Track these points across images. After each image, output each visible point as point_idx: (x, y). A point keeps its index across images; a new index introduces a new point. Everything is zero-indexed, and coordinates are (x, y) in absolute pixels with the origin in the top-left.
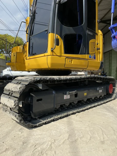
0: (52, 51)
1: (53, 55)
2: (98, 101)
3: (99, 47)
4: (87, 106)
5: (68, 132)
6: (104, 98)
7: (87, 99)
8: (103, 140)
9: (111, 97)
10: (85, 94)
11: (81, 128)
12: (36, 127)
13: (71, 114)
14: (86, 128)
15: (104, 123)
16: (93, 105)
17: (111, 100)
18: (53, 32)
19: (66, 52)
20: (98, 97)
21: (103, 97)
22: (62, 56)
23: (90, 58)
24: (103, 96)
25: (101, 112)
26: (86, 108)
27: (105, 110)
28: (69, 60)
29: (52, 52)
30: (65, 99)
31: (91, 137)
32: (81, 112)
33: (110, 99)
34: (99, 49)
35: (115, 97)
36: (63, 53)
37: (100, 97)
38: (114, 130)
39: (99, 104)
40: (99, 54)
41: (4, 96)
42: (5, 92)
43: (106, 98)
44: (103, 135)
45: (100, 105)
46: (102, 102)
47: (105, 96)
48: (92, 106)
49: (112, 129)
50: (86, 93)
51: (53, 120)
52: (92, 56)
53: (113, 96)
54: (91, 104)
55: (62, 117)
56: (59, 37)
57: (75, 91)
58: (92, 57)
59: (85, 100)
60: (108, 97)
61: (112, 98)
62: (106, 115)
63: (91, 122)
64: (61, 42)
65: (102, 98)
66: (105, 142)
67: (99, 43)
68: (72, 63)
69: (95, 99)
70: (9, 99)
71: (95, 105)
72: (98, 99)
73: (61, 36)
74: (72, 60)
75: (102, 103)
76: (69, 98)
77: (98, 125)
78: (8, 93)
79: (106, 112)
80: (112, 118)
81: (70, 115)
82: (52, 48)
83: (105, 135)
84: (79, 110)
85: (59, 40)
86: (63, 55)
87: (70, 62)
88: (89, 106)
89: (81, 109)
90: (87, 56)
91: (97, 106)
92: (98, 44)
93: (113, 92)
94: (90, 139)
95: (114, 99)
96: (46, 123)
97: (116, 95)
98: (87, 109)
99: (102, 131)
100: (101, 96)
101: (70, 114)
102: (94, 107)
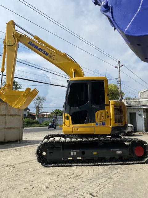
10: (95, 153)
22: (71, 126)
23: (97, 125)
28: (75, 129)
29: (64, 124)
30: (71, 154)
34: (110, 117)
64: (70, 118)
73: (70, 114)
76: (76, 154)
87: (77, 129)
90: (93, 124)
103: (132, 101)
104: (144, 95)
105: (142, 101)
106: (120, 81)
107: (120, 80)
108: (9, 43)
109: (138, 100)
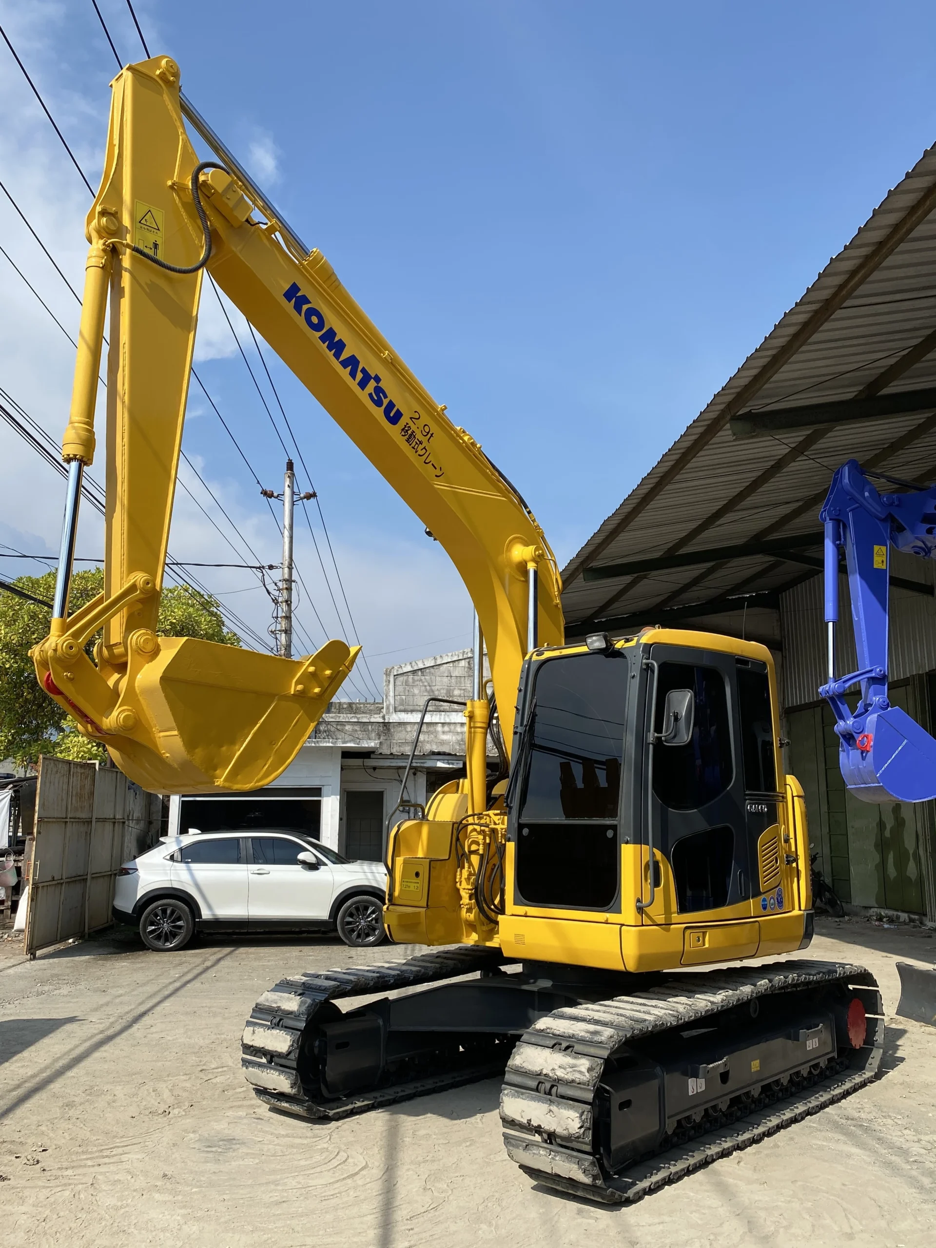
0: (640, 910)
1: (643, 925)
2: (805, 1088)
3: (793, 849)
4: (765, 1117)
5: (738, 1215)
6: (828, 1073)
7: (762, 1087)
8: (849, 1231)
9: (861, 1068)
10: (755, 1065)
11: (776, 1204)
12: (628, 1202)
13: (717, 1153)
14: (789, 1202)
15: (844, 1185)
16: (788, 1115)
17: (863, 1085)
18: (639, 839)
19: (683, 908)
20: (805, 1073)
21: (827, 1068)
22: (673, 922)
23: (765, 908)
24: (823, 1062)
25: (825, 1144)
26: (761, 1129)
27: (842, 1138)
28: (694, 936)
29: (639, 913)
30: (690, 1094)
31: (813, 1226)
32: (750, 1146)
33: (858, 1079)
34: (796, 860)
35: (880, 1068)
36: (674, 913)
37: (810, 1073)
38: (880, 1207)
39: (811, 1105)
40: (796, 879)
41: (523, 1094)
42: (508, 1077)
43: (837, 1073)
44: (848, 1219)
45: (816, 1113)
46: (825, 1097)
47: (833, 1064)
48: (785, 1118)
49: (873, 1202)
50: (758, 1061)
51: (669, 1181)
52: (770, 898)
53: (870, 1061)
54: (779, 1110)
55: (691, 1169)
56: (659, 855)
57: (725, 1059)
58: (772, 900)
59: (756, 1091)
60: (847, 1068)
61: (868, 1074)
62: (849, 1156)
63: (800, 1183)
64: (667, 873)
65: (821, 1073)
66: (856, 1236)
67: (792, 835)
68: (707, 945)
69: (791, 1081)
70: (550, 1105)
71: (797, 1111)
72: (805, 1079)
73: (665, 852)
74: (704, 934)
75: (822, 1099)
76: (703, 1088)
77: (827, 1193)
78: (533, 1084)
79: (845, 1143)
80: (870, 1168)
81: (713, 1161)
82: (638, 901)
83: (852, 1220)
84: (741, 1138)
85: (661, 865)
86: (676, 918)
87: (699, 940)
88: (772, 1118)
89: (747, 1136)
90: (752, 905)
91: (803, 1119)
92: (787, 841)
93: (869, 1041)
94: (813, 1231)
95: (878, 1076)
96: (651, 1191)
97: (884, 1053)
98: (769, 1133)
99: (844, 1210)
100: (816, 1066)
101: (712, 1155)
102: (795, 1120)
103: (343, 717)
104: (416, 691)
105: (400, 724)
106: (289, 589)
107: (289, 581)
108: (152, 238)
109: (377, 719)
